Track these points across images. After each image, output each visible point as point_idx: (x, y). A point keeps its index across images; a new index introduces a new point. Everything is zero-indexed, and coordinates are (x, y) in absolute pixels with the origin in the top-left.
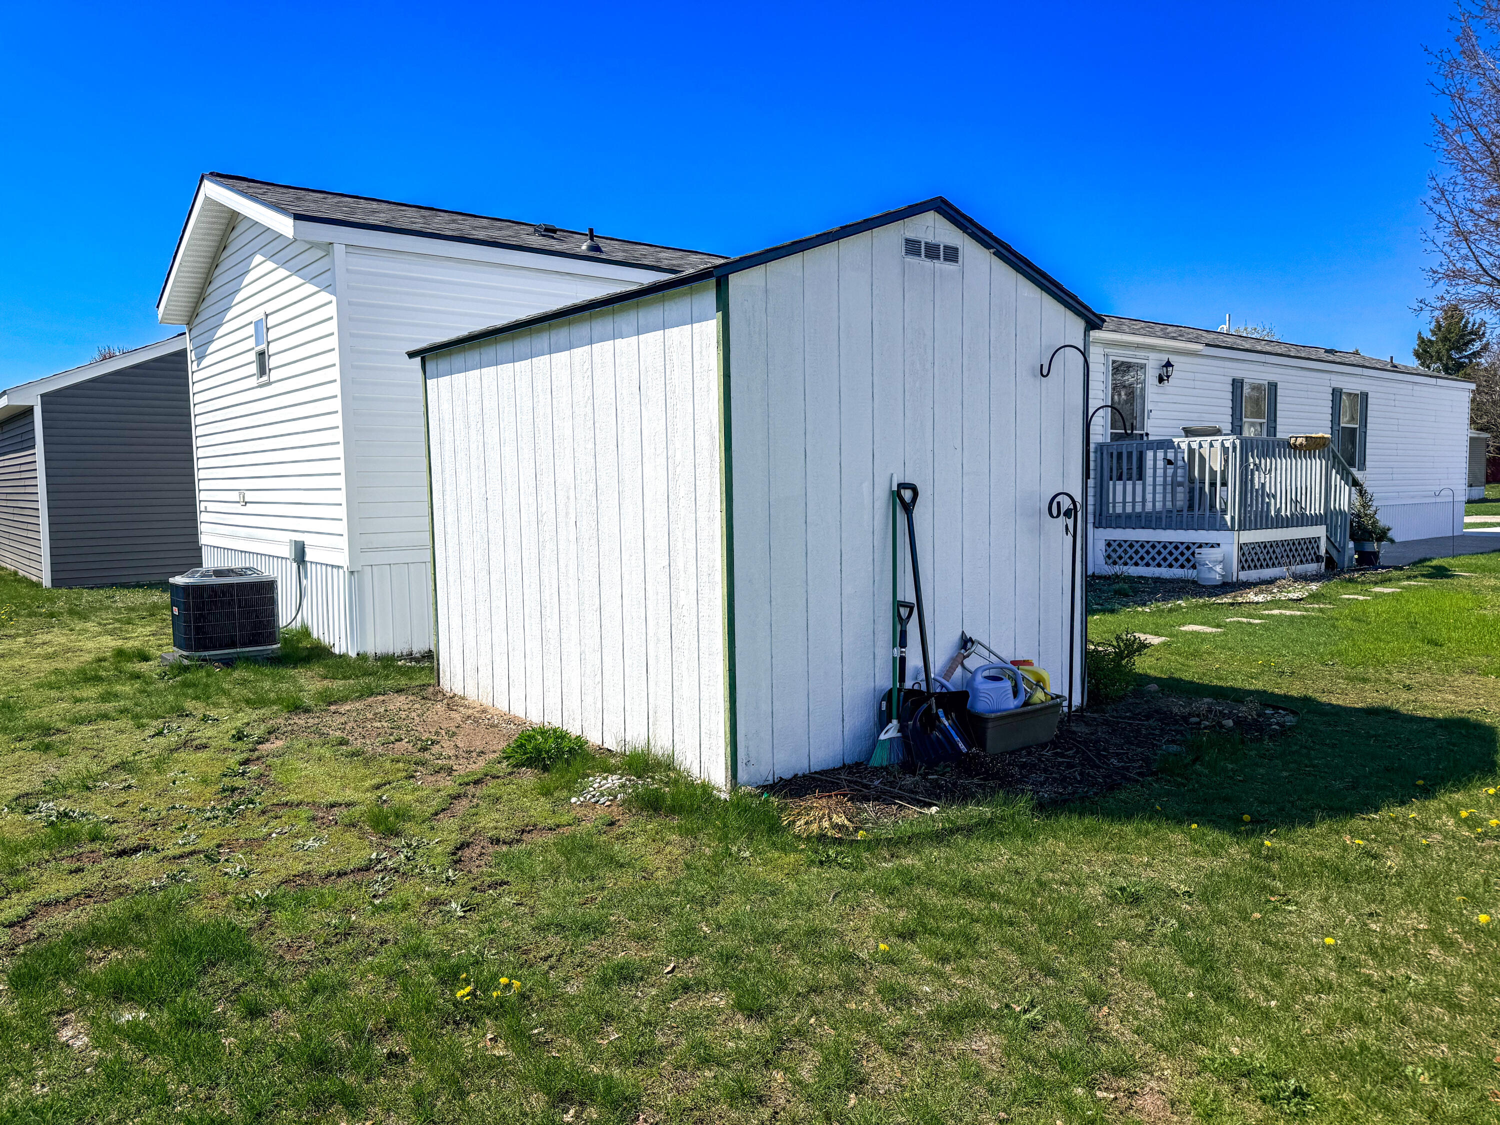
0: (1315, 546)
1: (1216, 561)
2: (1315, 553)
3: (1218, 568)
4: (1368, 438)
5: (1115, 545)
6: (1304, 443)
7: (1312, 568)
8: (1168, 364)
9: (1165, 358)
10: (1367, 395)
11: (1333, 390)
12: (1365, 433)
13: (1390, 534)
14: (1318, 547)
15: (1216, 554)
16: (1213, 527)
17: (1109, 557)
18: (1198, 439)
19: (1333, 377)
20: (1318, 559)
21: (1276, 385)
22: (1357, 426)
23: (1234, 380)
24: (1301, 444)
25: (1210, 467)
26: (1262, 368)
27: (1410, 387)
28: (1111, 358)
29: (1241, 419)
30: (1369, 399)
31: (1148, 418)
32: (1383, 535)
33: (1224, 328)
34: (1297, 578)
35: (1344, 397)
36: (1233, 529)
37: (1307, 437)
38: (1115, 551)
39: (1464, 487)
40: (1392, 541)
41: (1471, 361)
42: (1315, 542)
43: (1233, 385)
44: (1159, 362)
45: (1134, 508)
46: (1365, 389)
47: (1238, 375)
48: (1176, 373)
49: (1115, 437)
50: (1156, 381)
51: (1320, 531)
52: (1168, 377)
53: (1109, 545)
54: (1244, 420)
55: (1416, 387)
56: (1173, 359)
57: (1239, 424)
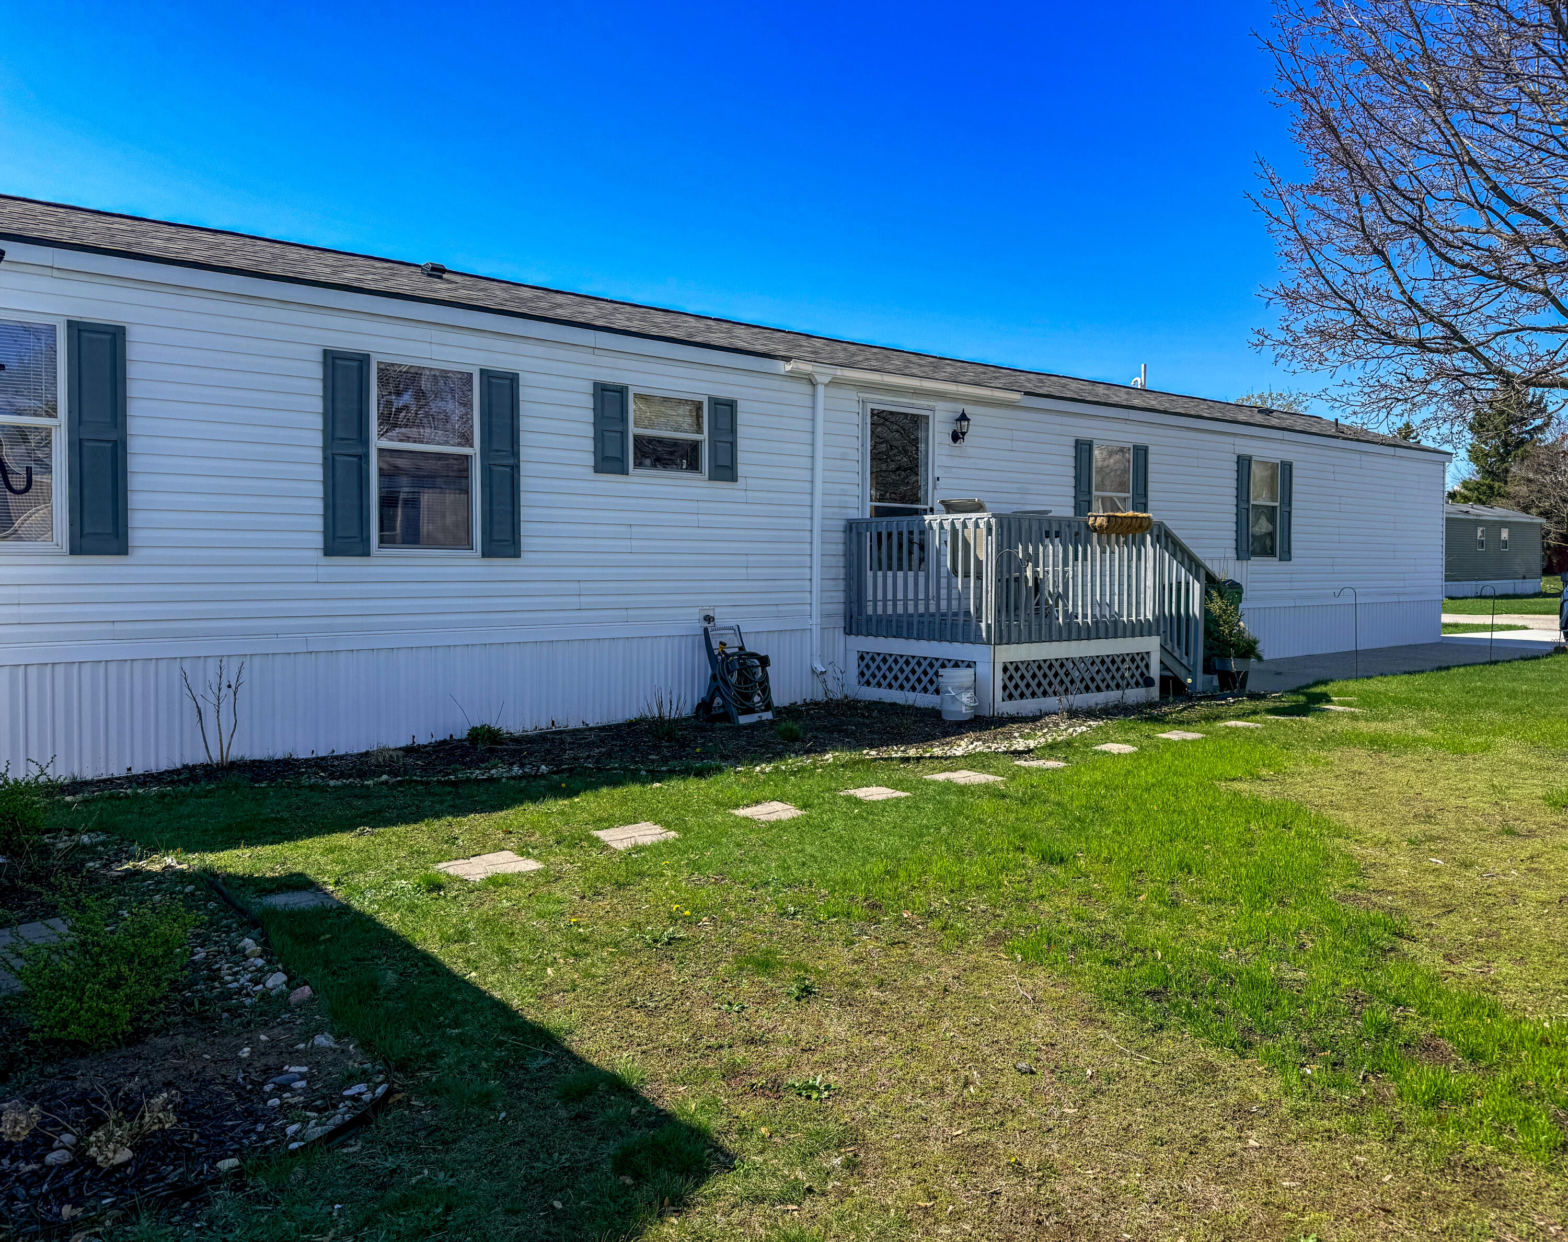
0: (1142, 665)
1: (960, 688)
2: (1142, 674)
3: (966, 698)
4: (1293, 519)
5: (867, 658)
6: (1105, 524)
7: (1134, 695)
8: (963, 417)
9: (959, 408)
10: (1290, 465)
11: (1239, 457)
12: (1290, 513)
13: (1260, 647)
14: (1147, 666)
15: (964, 676)
16: (966, 640)
17: (862, 674)
18: (962, 516)
19: (1238, 441)
20: (1149, 682)
21: (1146, 449)
22: (1277, 504)
23: (1077, 441)
24: (1101, 526)
25: (976, 557)
26: (1122, 426)
27: (1357, 457)
28: (870, 406)
29: (1090, 493)
30: (1294, 471)
31: (934, 488)
32: (1248, 650)
33: (1138, 381)
34: (1073, 714)
35: (1253, 466)
36: (989, 643)
37: (1109, 517)
38: (868, 666)
39: (1440, 582)
40: (1260, 658)
41: (1532, 437)
42: (1142, 659)
43: (1076, 447)
44: (951, 414)
45: (905, 607)
46: (1287, 457)
47: (1085, 434)
48: (973, 432)
49: (879, 512)
50: (949, 440)
51: (1152, 645)
52: (964, 434)
53: (862, 658)
54: (1094, 493)
55: (1364, 458)
56: (970, 410)
57: (1087, 498)
